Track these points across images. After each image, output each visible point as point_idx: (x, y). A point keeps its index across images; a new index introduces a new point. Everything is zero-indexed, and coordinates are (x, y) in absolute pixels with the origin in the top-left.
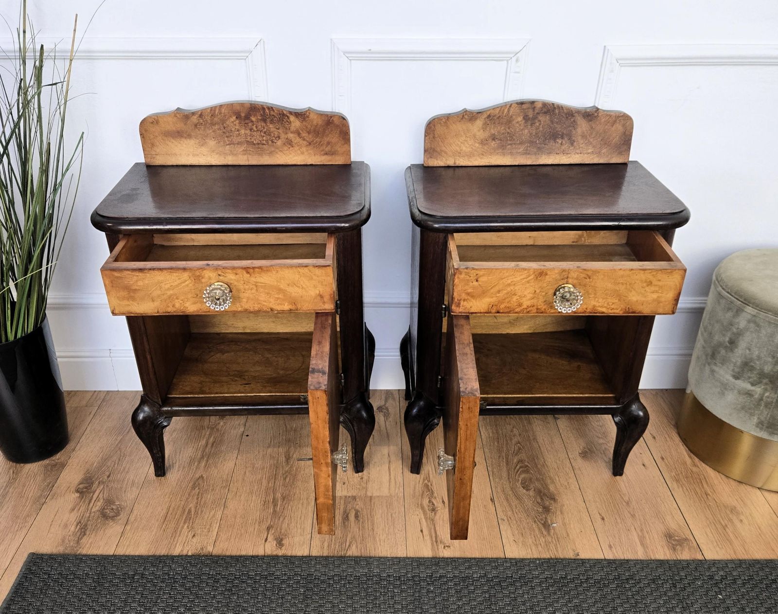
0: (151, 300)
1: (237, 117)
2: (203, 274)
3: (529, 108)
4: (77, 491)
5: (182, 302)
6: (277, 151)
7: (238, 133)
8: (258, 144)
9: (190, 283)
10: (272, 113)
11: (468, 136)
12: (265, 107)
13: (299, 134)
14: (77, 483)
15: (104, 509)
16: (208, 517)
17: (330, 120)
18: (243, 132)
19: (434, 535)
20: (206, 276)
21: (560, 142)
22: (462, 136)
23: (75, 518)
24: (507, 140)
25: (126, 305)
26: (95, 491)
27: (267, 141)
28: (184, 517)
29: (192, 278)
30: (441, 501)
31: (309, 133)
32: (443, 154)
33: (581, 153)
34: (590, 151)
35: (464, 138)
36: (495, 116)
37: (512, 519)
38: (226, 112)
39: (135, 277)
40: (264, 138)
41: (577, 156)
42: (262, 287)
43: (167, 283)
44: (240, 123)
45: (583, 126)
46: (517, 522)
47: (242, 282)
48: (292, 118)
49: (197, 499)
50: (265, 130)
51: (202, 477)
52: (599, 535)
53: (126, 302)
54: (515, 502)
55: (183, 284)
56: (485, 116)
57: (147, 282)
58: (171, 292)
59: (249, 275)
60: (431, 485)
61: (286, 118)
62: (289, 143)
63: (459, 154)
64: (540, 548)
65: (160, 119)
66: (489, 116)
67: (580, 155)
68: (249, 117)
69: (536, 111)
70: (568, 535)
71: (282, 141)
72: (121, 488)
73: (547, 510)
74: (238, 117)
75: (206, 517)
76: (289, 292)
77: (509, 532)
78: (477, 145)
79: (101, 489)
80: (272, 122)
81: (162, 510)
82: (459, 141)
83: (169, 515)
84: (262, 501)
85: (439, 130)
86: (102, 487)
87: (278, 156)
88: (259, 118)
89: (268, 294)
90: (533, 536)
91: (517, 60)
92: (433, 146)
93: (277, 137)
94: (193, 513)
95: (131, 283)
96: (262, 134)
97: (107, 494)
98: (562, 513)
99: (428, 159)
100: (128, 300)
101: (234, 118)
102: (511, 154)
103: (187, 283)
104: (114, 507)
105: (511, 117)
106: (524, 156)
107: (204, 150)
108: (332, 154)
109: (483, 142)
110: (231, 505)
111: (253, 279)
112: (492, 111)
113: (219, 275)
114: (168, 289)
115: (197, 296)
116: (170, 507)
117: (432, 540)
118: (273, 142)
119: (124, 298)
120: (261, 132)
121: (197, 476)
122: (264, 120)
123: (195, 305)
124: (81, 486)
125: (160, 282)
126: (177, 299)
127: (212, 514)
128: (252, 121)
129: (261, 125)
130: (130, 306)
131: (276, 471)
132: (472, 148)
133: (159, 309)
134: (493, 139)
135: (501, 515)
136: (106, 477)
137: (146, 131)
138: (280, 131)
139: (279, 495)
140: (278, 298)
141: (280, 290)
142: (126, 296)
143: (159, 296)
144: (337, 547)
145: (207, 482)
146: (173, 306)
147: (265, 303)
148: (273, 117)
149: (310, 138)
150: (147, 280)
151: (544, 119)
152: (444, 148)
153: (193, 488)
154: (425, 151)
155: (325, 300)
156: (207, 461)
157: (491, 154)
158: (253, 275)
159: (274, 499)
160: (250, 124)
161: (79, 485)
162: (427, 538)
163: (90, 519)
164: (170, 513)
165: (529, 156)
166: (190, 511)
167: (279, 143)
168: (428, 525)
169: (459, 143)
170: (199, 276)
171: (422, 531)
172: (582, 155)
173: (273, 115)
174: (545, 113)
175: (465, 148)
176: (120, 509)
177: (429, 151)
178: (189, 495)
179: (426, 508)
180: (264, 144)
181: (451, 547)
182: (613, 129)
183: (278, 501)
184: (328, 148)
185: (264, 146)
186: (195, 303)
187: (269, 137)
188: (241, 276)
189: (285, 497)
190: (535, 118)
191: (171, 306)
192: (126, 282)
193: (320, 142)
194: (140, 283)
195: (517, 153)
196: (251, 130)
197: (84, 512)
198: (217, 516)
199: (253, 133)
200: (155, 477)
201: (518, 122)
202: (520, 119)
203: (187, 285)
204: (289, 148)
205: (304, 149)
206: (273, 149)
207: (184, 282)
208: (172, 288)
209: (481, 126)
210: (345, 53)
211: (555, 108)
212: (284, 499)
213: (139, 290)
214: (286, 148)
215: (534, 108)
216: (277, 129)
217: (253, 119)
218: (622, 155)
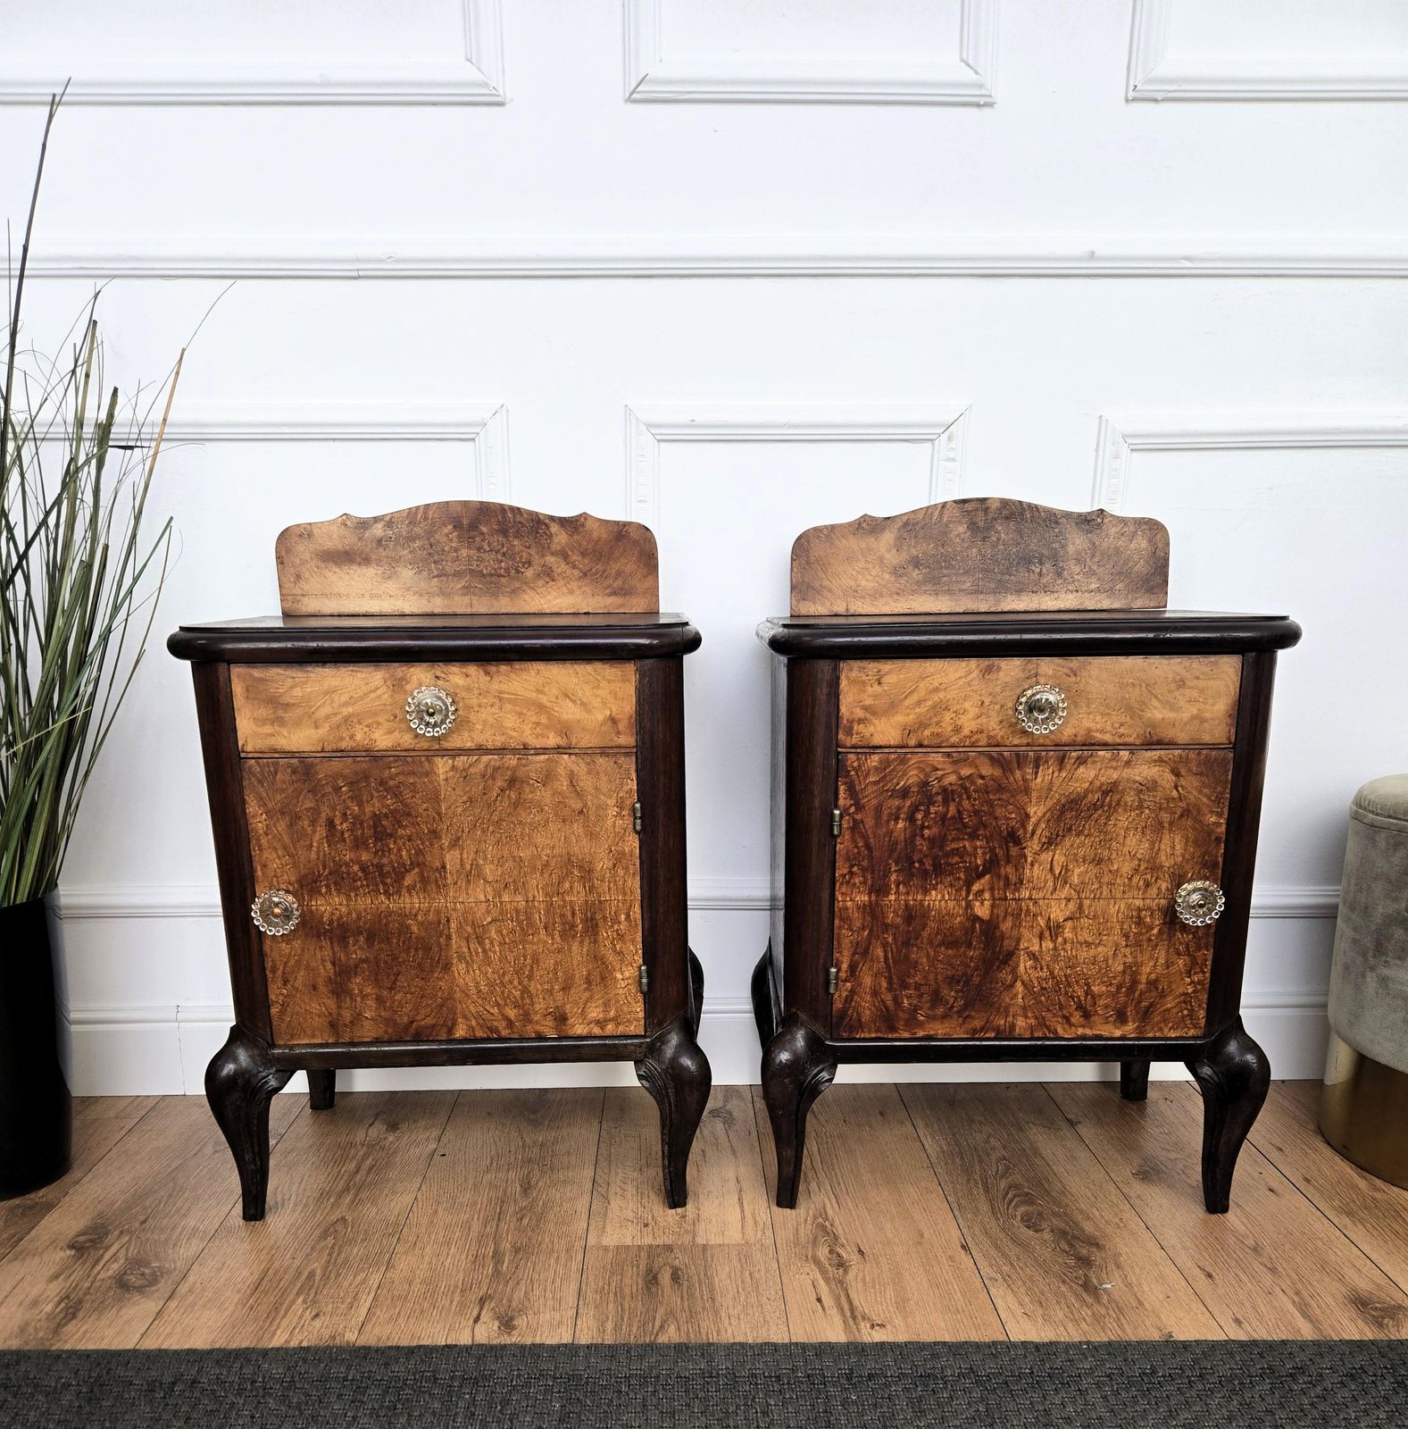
0: (313, 725)
1: (455, 526)
2: (409, 675)
3: (977, 510)
4: (71, 1247)
5: (367, 729)
6: (525, 587)
7: (455, 554)
8: (491, 575)
9: (384, 693)
10: (518, 518)
11: (869, 560)
12: (507, 508)
13: (566, 557)
14: (74, 1233)
15: (125, 1274)
16: (351, 1284)
17: (622, 531)
18: (464, 552)
19: (846, 1307)
20: (414, 678)
21: (1037, 570)
22: (858, 560)
23: (58, 1291)
24: (942, 567)
25: (267, 734)
26: (111, 1246)
27: (507, 570)
28: (299, 1285)
29: (389, 683)
30: (856, 1251)
31: (584, 554)
32: (825, 592)
33: (1077, 591)
34: (1093, 586)
35: (862, 564)
36: (917, 523)
37: (1014, 1277)
38: (435, 516)
39: (289, 680)
40: (503, 564)
41: (1070, 596)
42: (510, 701)
43: (344, 693)
44: (459, 537)
45: (1077, 542)
46: (1024, 1283)
47: (476, 692)
48: (554, 528)
49: (330, 1255)
50: (505, 549)
51: (344, 1219)
52: (1208, 1302)
53: (268, 729)
54: (1013, 1251)
55: (372, 695)
56: (900, 524)
57: (309, 690)
58: (350, 710)
59: (488, 678)
60: (832, 1225)
61: (544, 527)
62: (548, 574)
63: (855, 592)
64: (1084, 1325)
65: (315, 530)
66: (906, 524)
67: (1075, 593)
68: (477, 527)
69: (990, 516)
70: (1141, 1303)
71: (535, 570)
72: (166, 1240)
73: (1085, 1262)
74: (458, 526)
75: (346, 1284)
76: (557, 712)
77: (1010, 1299)
78: (887, 576)
79: (124, 1242)
80: (518, 535)
81: (252, 1274)
82: (853, 569)
83: (264, 1283)
84: (470, 1256)
85: (818, 550)
86: (127, 1238)
87: (526, 597)
88: (496, 527)
89: (520, 714)
90: (1064, 1306)
91: (950, 438)
92: (806, 579)
93: (525, 563)
94: (317, 1278)
95: (281, 691)
96: (499, 557)
97: (136, 1251)
98: (1118, 1266)
99: (798, 601)
100: (273, 723)
101: (450, 527)
102: (949, 592)
103: (379, 692)
104: (147, 1271)
105: (947, 525)
106: (973, 596)
107: (392, 586)
108: (625, 595)
109: (897, 572)
110: (403, 1264)
111: (495, 686)
112: (912, 516)
113: (437, 677)
114: (346, 704)
115: (396, 717)
116: (268, 1269)
117: (843, 1315)
118: (518, 572)
119: (264, 722)
120: (497, 553)
121: (334, 1218)
122: (504, 532)
123: (389, 736)
124: (82, 1239)
125: (331, 692)
126: (360, 723)
127: (359, 1278)
128: (483, 534)
129: (498, 540)
130: (274, 736)
131: (501, 1208)
132: (878, 583)
133: (326, 743)
134: (916, 566)
135: (986, 1271)
136: (137, 1224)
137: (288, 551)
138: (533, 551)
139: (506, 1246)
140: (537, 724)
141: (541, 708)
142: (269, 717)
143: (327, 717)
144: (634, 1330)
145: (352, 1227)
146: (352, 737)
147: (514, 734)
148: (520, 525)
149: (585, 563)
150: (309, 686)
151: (1003, 532)
152: (826, 583)
153: (324, 1235)
154: (793, 588)
155: (621, 727)
156: (356, 1195)
157: (913, 592)
158: (496, 678)
159: (496, 1252)
160: (478, 539)
161: (78, 1236)
162: (834, 1312)
163: (91, 1291)
164: (266, 1279)
165: (981, 597)
166: (311, 1275)
167: (529, 573)
168: (831, 1290)
169: (854, 573)
170: (402, 679)
171: (819, 1300)
172: (1080, 594)
173: (520, 522)
174: (1007, 518)
175: (867, 583)
176: (158, 1274)
177: (800, 588)
178: (312, 1249)
179: (826, 1263)
180: (502, 576)
181: (888, 1327)
182: (1132, 546)
183: (504, 1254)
184: (619, 583)
185: (502, 579)
186: (390, 732)
187: (510, 563)
188: (476, 680)
189: (520, 1249)
190: (989, 527)
191: (348, 739)
192: (272, 690)
193: (604, 572)
194: (297, 692)
195: (960, 590)
196: (479, 549)
197: (81, 1280)
198: (371, 1282)
199: (482, 555)
200: (242, 1222)
201: (958, 535)
202: (962, 529)
203: (379, 697)
204: (547, 582)
205: (574, 585)
206: (517, 585)
207: (374, 691)
208: (351, 701)
209: (892, 542)
210: (649, 426)
211: (1023, 508)
212: (517, 1251)
213: (294, 704)
214: (540, 583)
215: (986, 510)
216: (526, 547)
217: (484, 529)
218: (1153, 594)
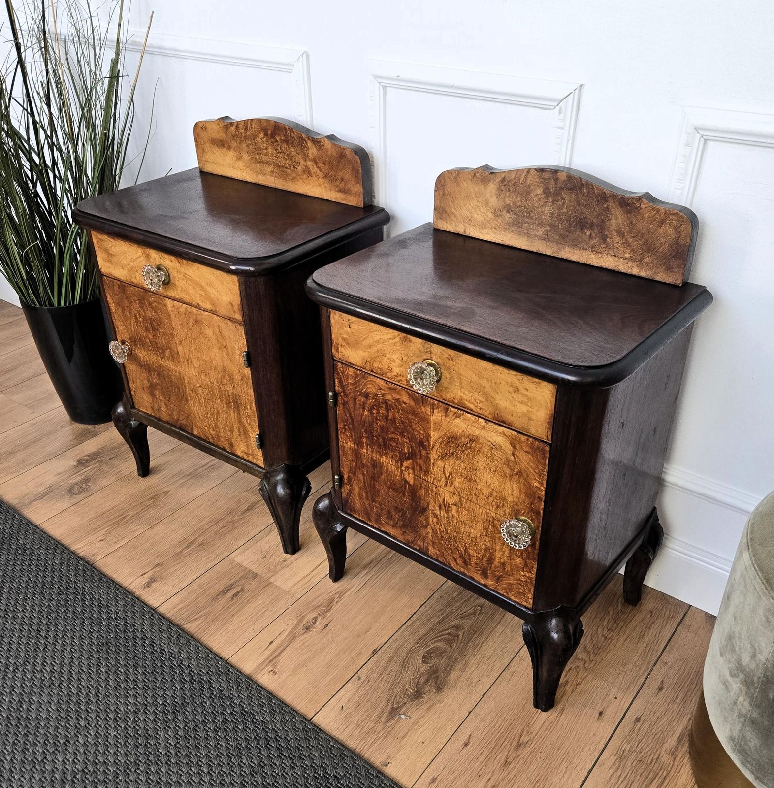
1: (264, 134)
3: (550, 179)
6: (298, 177)
8: (283, 167)
10: (293, 133)
11: (480, 200)
12: (287, 127)
13: (316, 163)
17: (342, 153)
18: (270, 152)
21: (588, 233)
22: (473, 199)
24: (524, 216)
27: (290, 165)
31: (325, 163)
32: (453, 217)
33: (615, 256)
34: (627, 255)
35: (475, 202)
36: (510, 181)
38: (256, 127)
40: (287, 161)
41: (610, 258)
44: (267, 141)
45: (617, 219)
48: (310, 144)
50: (288, 152)
56: (500, 179)
61: (305, 142)
62: (307, 172)
63: (470, 220)
65: (207, 126)
66: (503, 180)
67: (613, 257)
68: (274, 137)
69: (559, 185)
71: (302, 168)
74: (266, 134)
78: (490, 215)
80: (293, 145)
82: (470, 205)
85: (450, 187)
87: (299, 184)
88: (282, 138)
92: (442, 205)
93: (297, 163)
96: (285, 156)
99: (437, 219)
101: (263, 134)
102: (528, 235)
105: (529, 186)
106: (543, 242)
107: (240, 164)
108: (346, 193)
109: (497, 213)
112: (508, 175)
118: (294, 167)
120: (284, 154)
122: (286, 141)
128: (277, 142)
129: (284, 147)
132: (484, 218)
134: (508, 212)
137: (198, 135)
138: (300, 157)
148: (294, 139)
149: (325, 169)
151: (568, 198)
152: (454, 210)
154: (435, 209)
157: (505, 229)
160: (275, 144)
165: (548, 243)
167: (300, 169)
169: (470, 208)
172: (617, 258)
174: (570, 189)
175: (478, 217)
177: (440, 210)
180: (288, 168)
182: (661, 230)
184: (342, 185)
185: (287, 170)
187: (291, 161)
190: (557, 193)
193: (335, 176)
195: (535, 235)
196: (276, 150)
199: (279, 155)
201: (536, 195)
202: (539, 191)
204: (308, 177)
205: (321, 181)
206: (295, 176)
209: (494, 191)
211: (582, 185)
214: (305, 176)
215: (557, 180)
216: (297, 153)
217: (278, 139)
218: (672, 272)
